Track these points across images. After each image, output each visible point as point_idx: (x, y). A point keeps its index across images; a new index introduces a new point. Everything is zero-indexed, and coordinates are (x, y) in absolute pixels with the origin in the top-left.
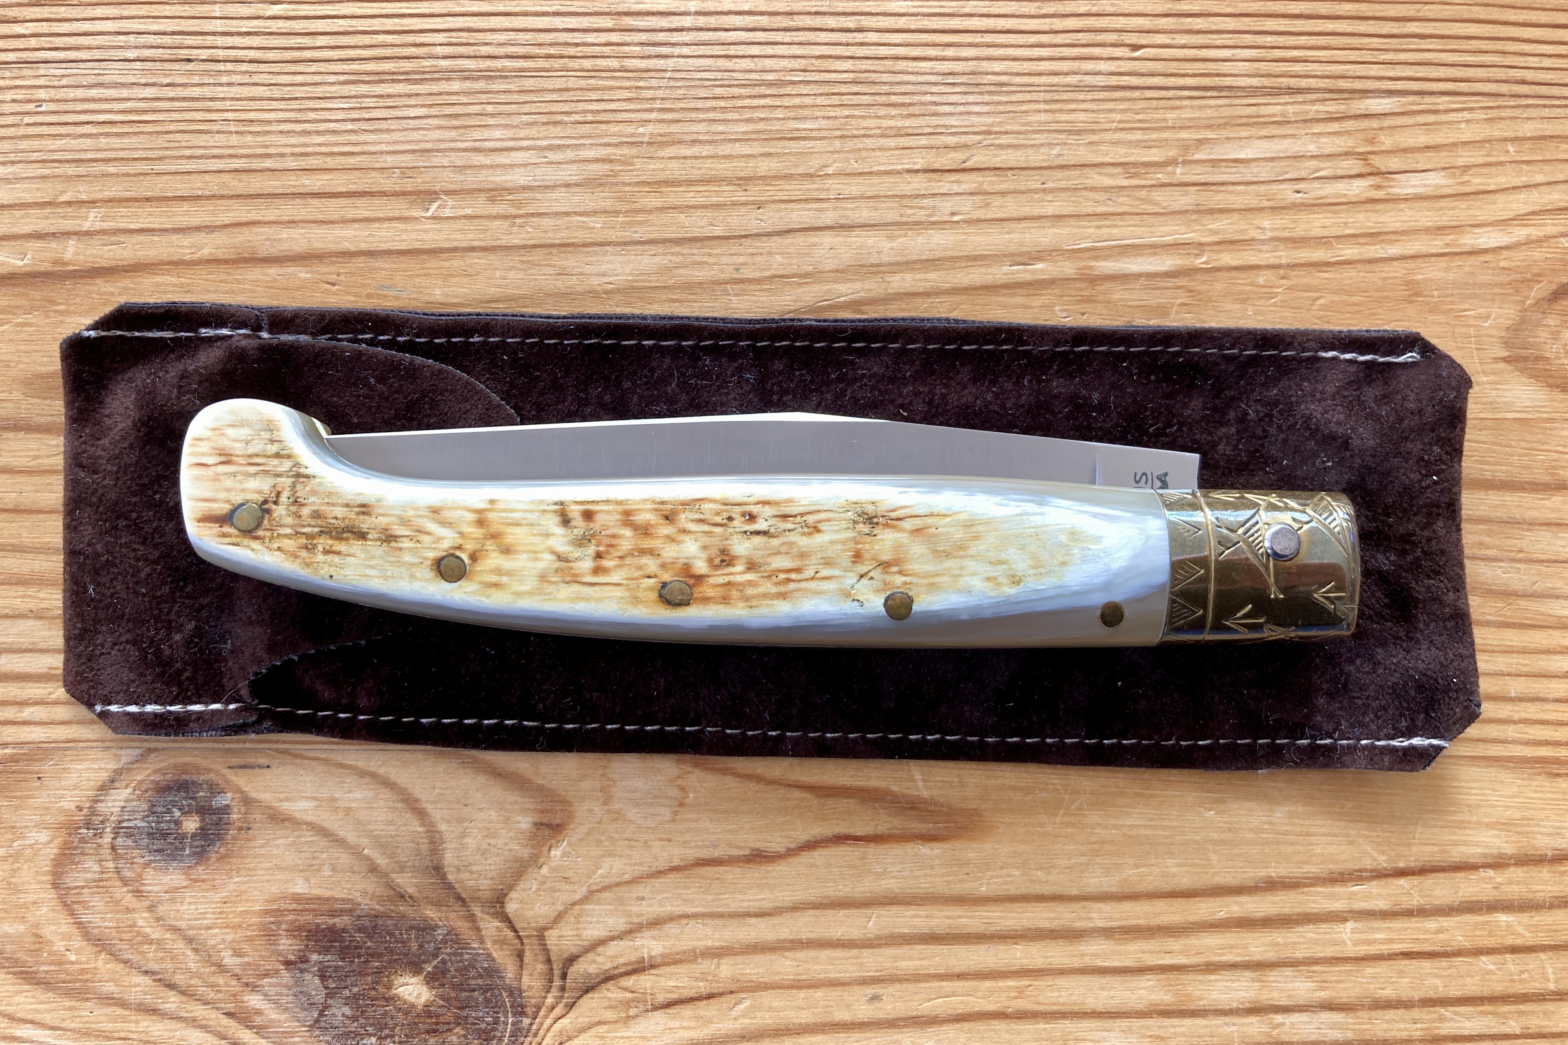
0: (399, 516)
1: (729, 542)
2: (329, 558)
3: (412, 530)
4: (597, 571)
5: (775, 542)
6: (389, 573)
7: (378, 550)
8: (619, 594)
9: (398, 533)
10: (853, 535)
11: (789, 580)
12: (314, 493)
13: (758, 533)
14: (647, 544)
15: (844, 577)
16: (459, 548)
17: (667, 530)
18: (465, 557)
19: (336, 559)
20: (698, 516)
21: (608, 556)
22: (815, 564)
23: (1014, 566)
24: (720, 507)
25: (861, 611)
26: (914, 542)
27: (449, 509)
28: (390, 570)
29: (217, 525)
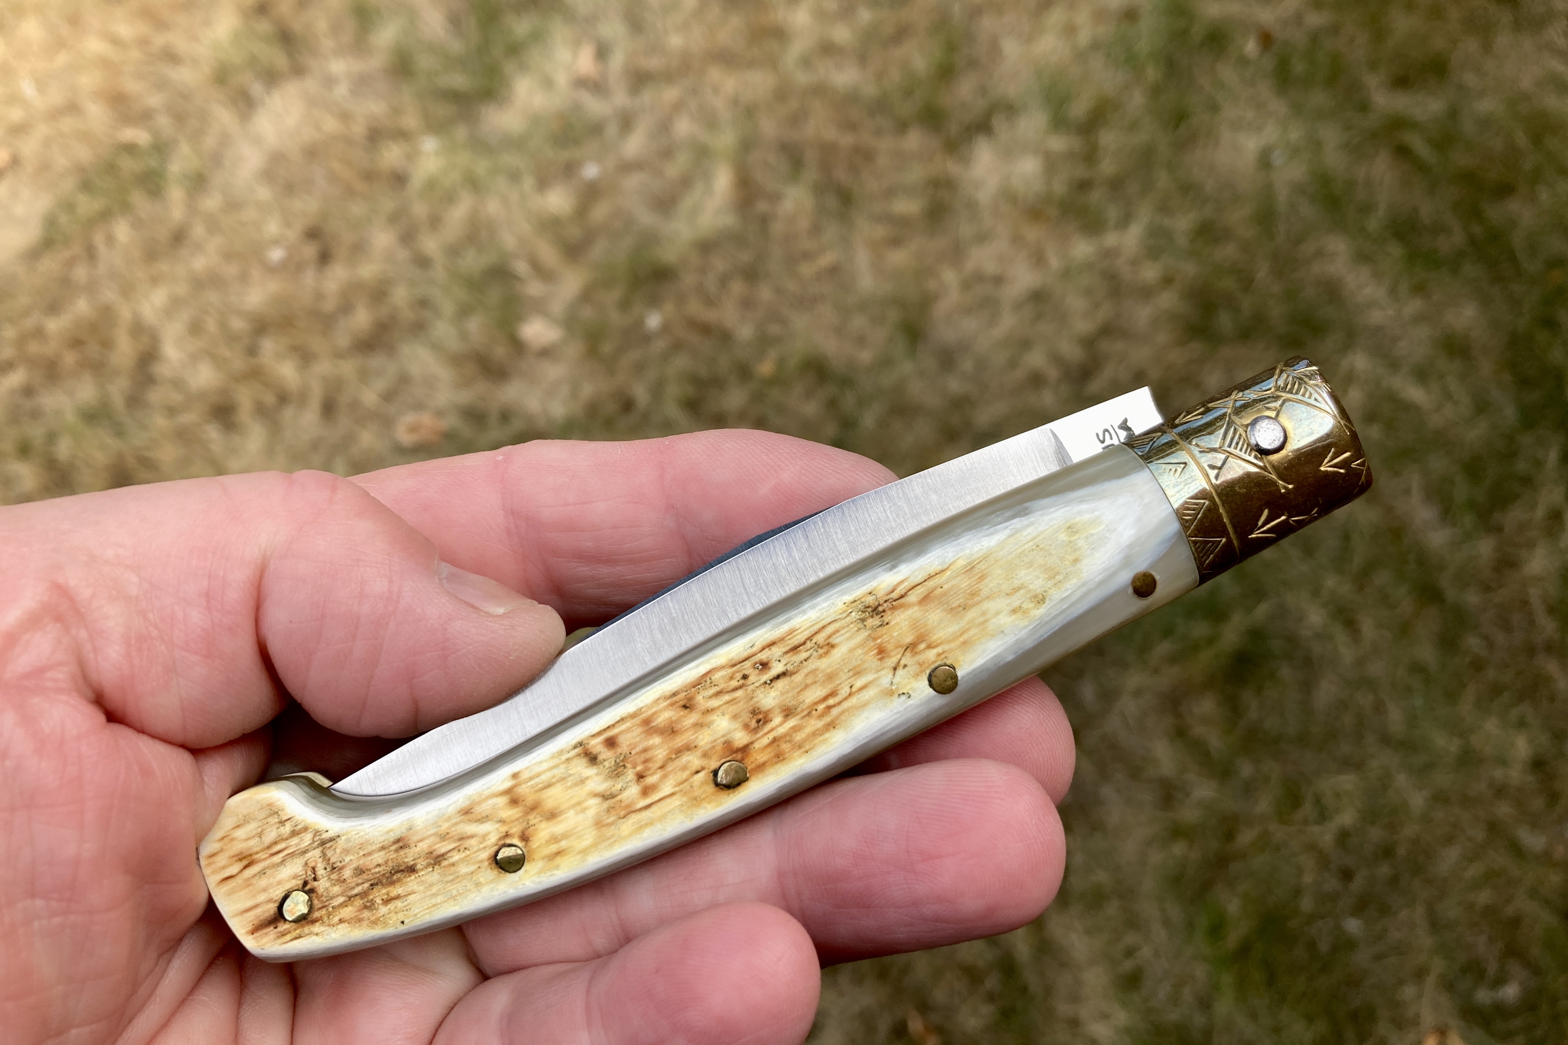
0: (436, 834)
1: (755, 700)
2: (391, 906)
3: (455, 841)
4: (646, 791)
5: (798, 678)
6: (454, 892)
7: (432, 876)
8: (677, 803)
9: (443, 850)
10: (867, 633)
11: (829, 708)
12: (346, 851)
13: (778, 677)
14: (679, 741)
15: (879, 678)
16: (507, 835)
17: (692, 718)
19: (399, 904)
20: (714, 690)
21: (649, 773)
22: (846, 680)
23: (1031, 587)
24: (730, 671)
25: (911, 702)
26: (927, 611)
27: (479, 803)
28: (454, 889)
29: (272, 928)
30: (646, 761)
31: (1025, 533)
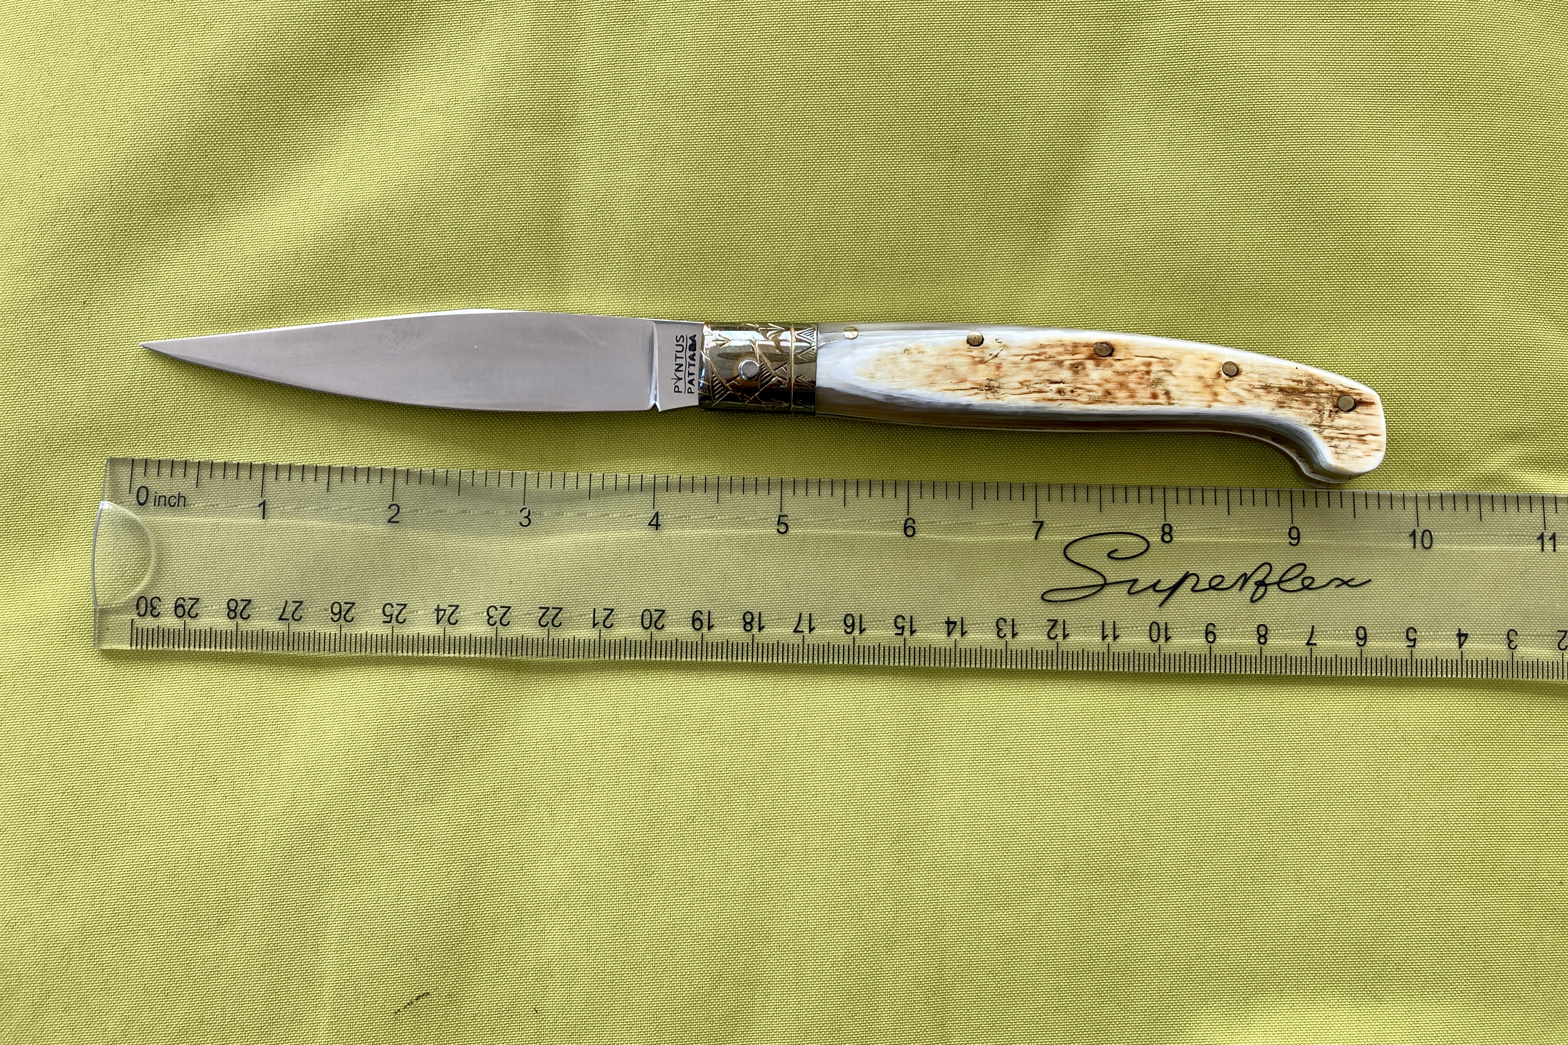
0: (1262, 399)
1: (1073, 378)
2: (1299, 378)
3: (1254, 392)
4: (1149, 364)
5: (1046, 377)
6: (1265, 368)
7: (1272, 381)
8: (1135, 351)
9: (1262, 390)
10: (1001, 380)
11: (1038, 355)
12: (1309, 416)
13: (1056, 383)
14: (1121, 379)
15: (1006, 356)
16: (1227, 381)
17: (1109, 386)
18: (1224, 375)
19: (1295, 378)
20: (1091, 394)
21: (1143, 372)
22: (1023, 363)
23: (908, 360)
24: (1078, 398)
25: (998, 336)
26: (965, 375)
27: (1233, 403)
28: (1265, 370)
29: (1364, 400)
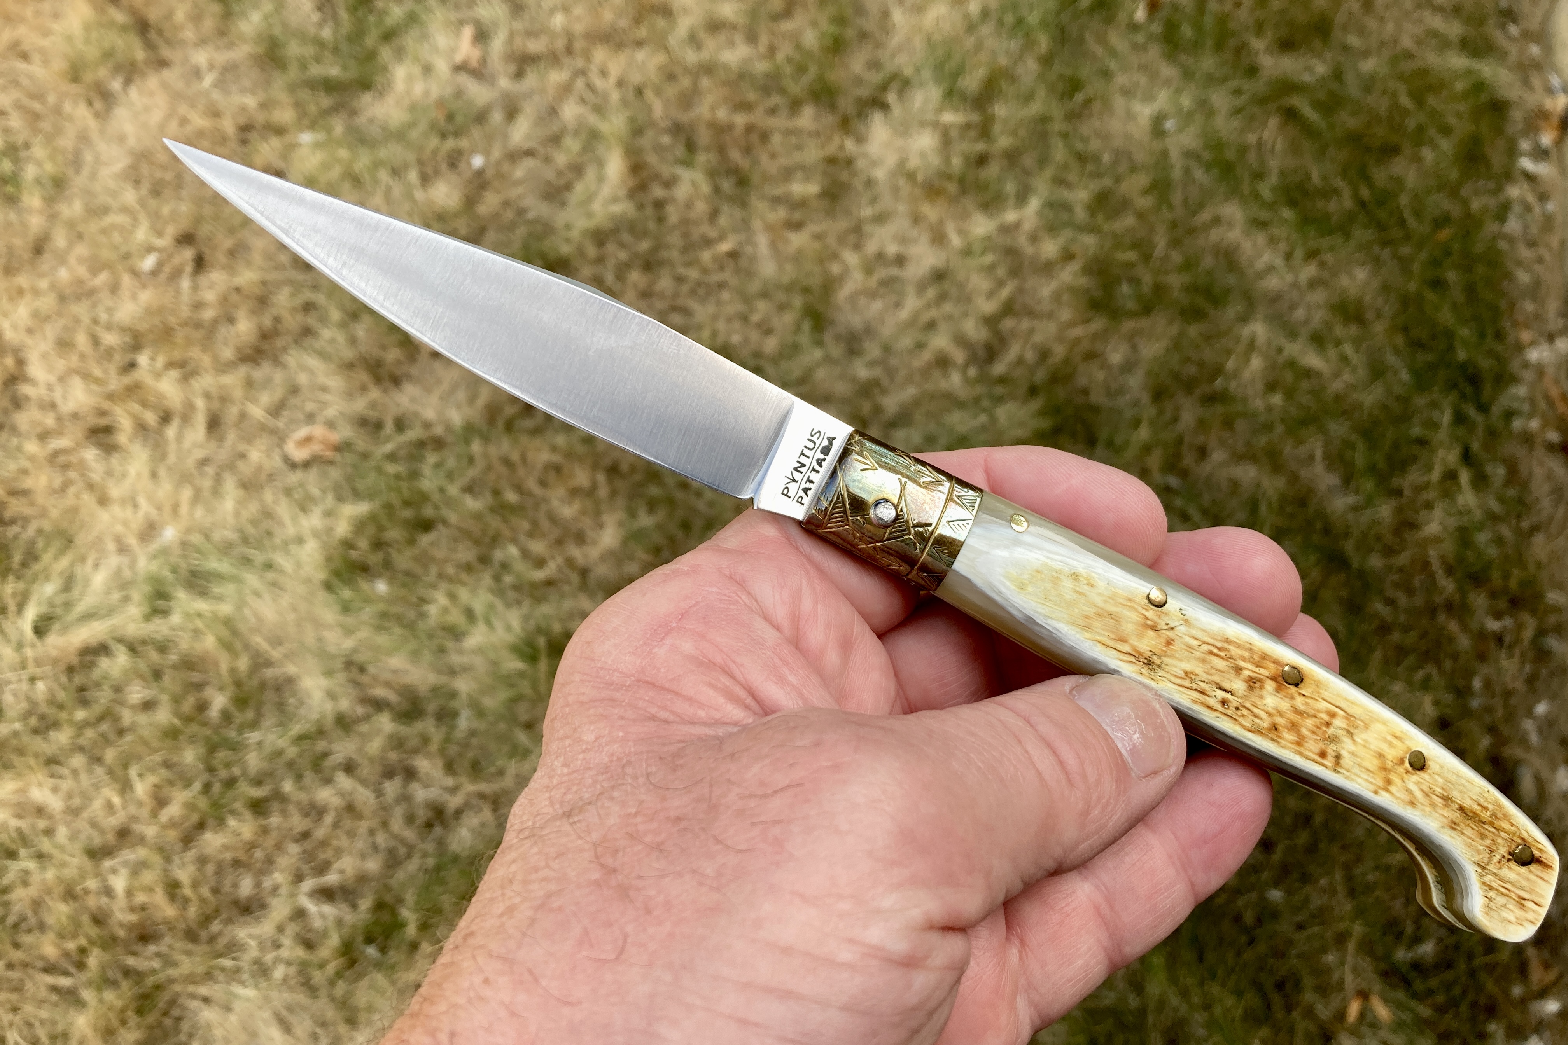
0: (1435, 811)
1: (1245, 694)
2: (1486, 804)
3: (1431, 798)
4: (1333, 715)
5: (1217, 678)
6: (1454, 776)
7: (1455, 794)
8: (1326, 693)
9: (1440, 800)
10: (1165, 659)
11: (1219, 649)
12: (1479, 852)
13: (1224, 690)
14: (1295, 718)
15: (1184, 634)
16: (1408, 772)
17: (1280, 721)
18: (1407, 765)
19: (1482, 801)
20: (1256, 720)
21: (1323, 722)
22: (1198, 651)
23: (1071, 586)
24: (1240, 719)
25: (1183, 607)
26: (1128, 634)
27: (1403, 801)
28: (1453, 778)
29: (1542, 859)
30: (1318, 728)
31: (1043, 611)
